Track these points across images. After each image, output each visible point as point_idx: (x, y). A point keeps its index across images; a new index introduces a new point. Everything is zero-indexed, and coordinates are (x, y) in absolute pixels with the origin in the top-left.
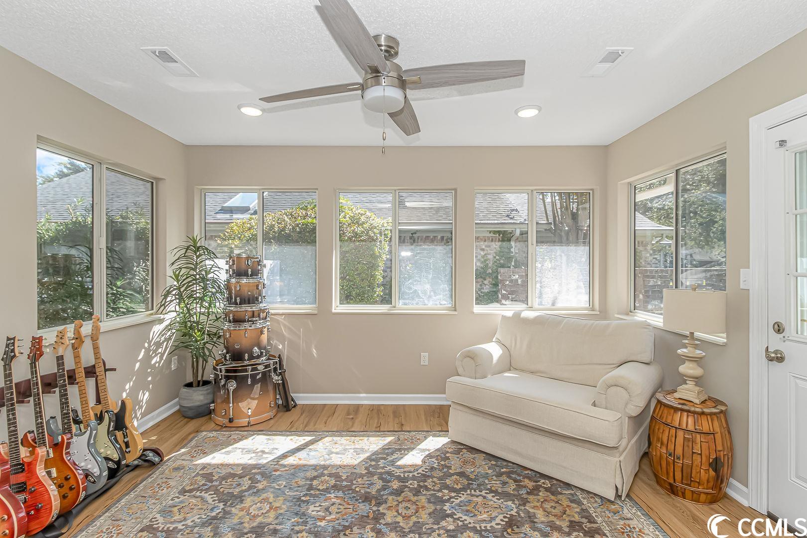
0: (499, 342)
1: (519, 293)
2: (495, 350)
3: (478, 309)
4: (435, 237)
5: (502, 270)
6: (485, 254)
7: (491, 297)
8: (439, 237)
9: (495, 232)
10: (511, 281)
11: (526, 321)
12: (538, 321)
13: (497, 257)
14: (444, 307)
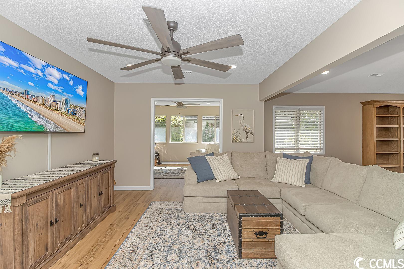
0: (205, 149)
2: (204, 151)
7: (207, 140)
14: (195, 142)
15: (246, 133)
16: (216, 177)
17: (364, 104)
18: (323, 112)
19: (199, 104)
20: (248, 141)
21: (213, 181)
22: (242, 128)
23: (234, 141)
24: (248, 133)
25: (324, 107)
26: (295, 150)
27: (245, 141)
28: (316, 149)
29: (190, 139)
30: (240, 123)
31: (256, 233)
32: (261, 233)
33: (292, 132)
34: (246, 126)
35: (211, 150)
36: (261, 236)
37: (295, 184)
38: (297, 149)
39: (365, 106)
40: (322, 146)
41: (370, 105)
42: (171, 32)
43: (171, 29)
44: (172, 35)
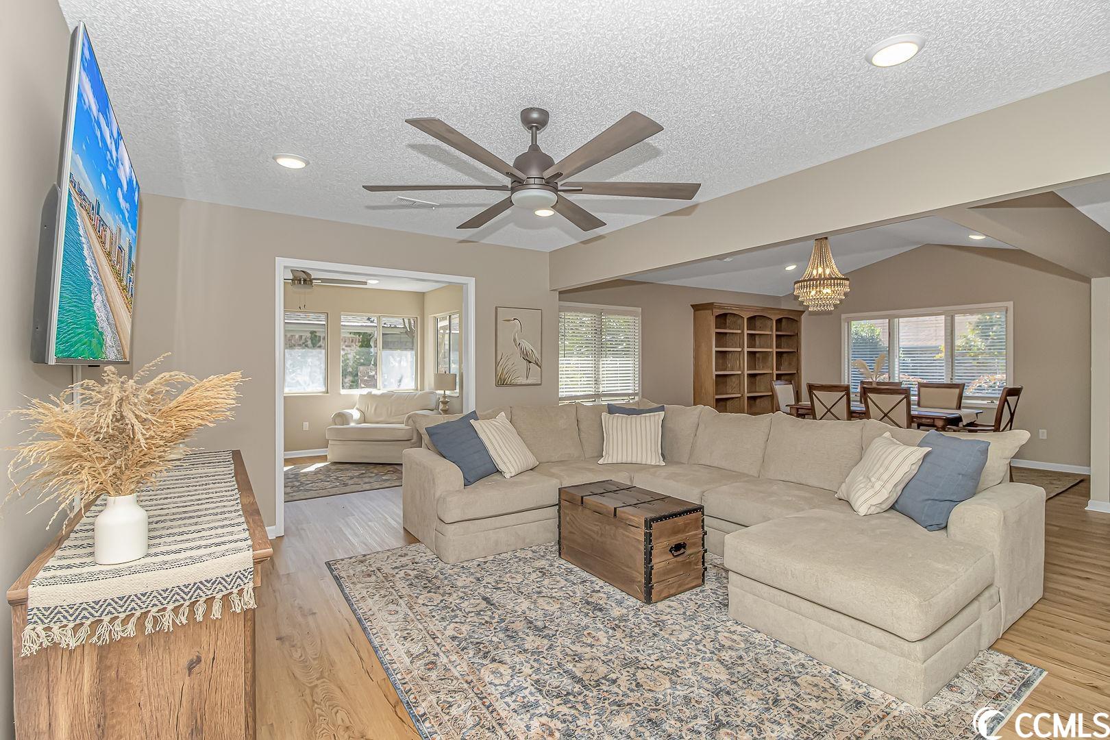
0: (357, 409)
1: (372, 382)
2: (356, 415)
3: (343, 392)
4: (292, 336)
5: (361, 368)
6: (346, 354)
7: (354, 384)
8: (297, 337)
9: (355, 333)
10: (369, 377)
11: (375, 396)
12: (382, 396)
13: (358, 357)
14: (318, 391)
15: (525, 361)
16: (501, 467)
17: (696, 308)
18: (638, 320)
19: (365, 283)
20: (529, 381)
21: (496, 477)
22: (518, 351)
23: (501, 382)
24: (530, 362)
25: (640, 310)
26: (592, 398)
27: (525, 381)
28: (629, 395)
29: (300, 381)
30: (515, 340)
31: (672, 548)
32: (679, 547)
33: (587, 362)
34: (527, 345)
35: (376, 409)
36: (679, 553)
37: (649, 462)
38: (598, 396)
39: (697, 312)
40: (637, 388)
41: (707, 311)
42: (532, 134)
43: (533, 126)
44: (534, 138)
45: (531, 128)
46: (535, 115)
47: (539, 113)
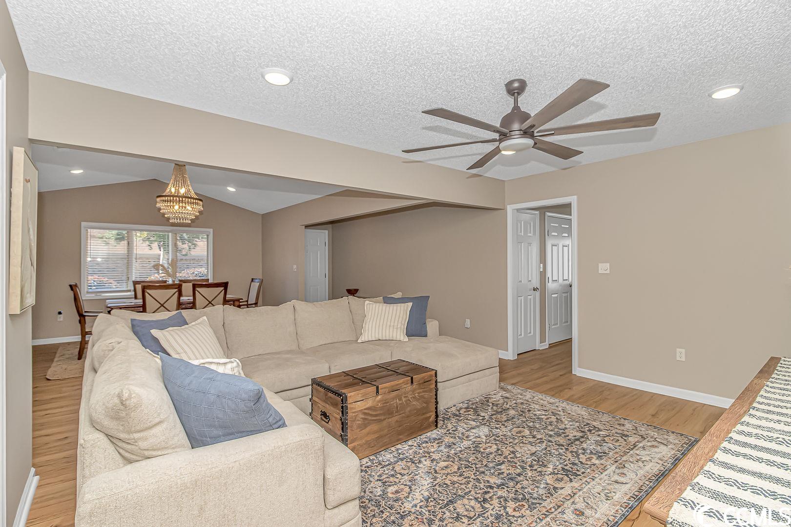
42: (515, 98)
43: (515, 93)
44: (516, 101)
45: (513, 95)
46: (516, 85)
47: (519, 82)
